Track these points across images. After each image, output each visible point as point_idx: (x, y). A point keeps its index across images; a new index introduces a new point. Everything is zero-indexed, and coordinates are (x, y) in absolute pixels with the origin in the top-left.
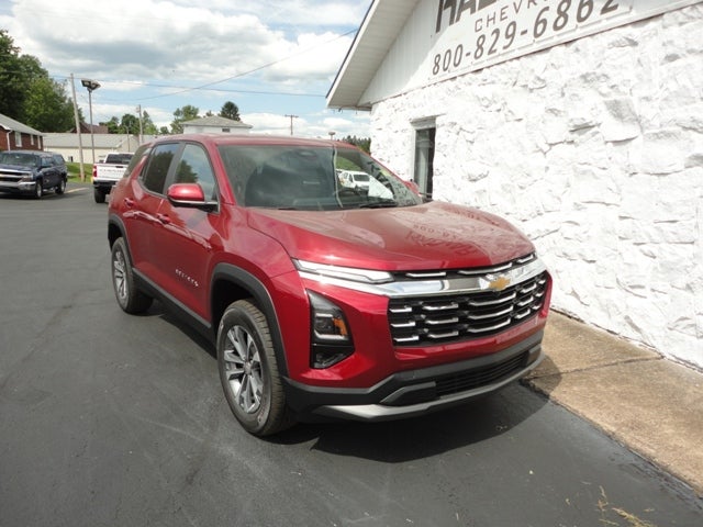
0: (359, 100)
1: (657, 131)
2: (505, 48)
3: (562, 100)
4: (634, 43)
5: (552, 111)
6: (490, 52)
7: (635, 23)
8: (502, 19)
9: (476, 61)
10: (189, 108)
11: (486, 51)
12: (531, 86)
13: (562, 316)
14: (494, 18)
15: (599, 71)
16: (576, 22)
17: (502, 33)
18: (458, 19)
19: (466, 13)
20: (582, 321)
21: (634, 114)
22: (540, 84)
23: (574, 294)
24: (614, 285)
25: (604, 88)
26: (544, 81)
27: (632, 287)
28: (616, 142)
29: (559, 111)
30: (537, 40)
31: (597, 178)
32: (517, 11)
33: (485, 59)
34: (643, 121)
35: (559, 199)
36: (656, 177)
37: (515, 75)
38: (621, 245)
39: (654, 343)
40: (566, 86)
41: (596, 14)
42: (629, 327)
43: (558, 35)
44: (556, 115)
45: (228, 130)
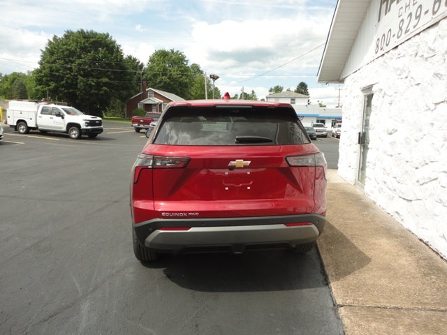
0: (340, 76)
2: (415, 27)
3: (444, 65)
5: (437, 75)
6: (406, 32)
8: (414, 5)
9: (397, 40)
10: (278, 87)
11: (404, 31)
12: (425, 56)
14: (406, 7)
17: (414, 16)
18: (389, 11)
19: (394, 5)
22: (431, 53)
26: (433, 50)
29: (441, 75)
30: (434, 17)
33: (403, 38)
35: (439, 151)
37: (416, 48)
44: (440, 78)
45: (294, 100)
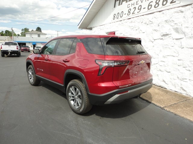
0: (87, 26)
1: (191, 36)
2: (138, 12)
3: (158, 27)
4: (182, 12)
5: (155, 30)
6: (133, 13)
7: (182, 6)
8: (136, 4)
9: (128, 16)
10: (26, 28)
11: (131, 13)
12: (148, 23)
13: (160, 87)
14: (134, 4)
15: (171, 19)
16: (162, 6)
17: (137, 8)
18: (121, 4)
19: (124, 3)
20: (166, 89)
21: (183, 31)
22: (151, 23)
23: (164, 81)
24: (177, 78)
25: (172, 24)
26: (152, 22)
27: (183, 79)
28: (177, 39)
29: (157, 30)
30: (149, 10)
31: (170, 49)
32: (142, 2)
33: (131, 16)
34: (186, 33)
35: (158, 55)
36: (190, 49)
37: (142, 20)
38: (179, 68)
39: (190, 94)
40: (160, 23)
41: (168, 3)
42: (182, 90)
43: (156, 9)
44: (156, 31)
45: (40, 35)
